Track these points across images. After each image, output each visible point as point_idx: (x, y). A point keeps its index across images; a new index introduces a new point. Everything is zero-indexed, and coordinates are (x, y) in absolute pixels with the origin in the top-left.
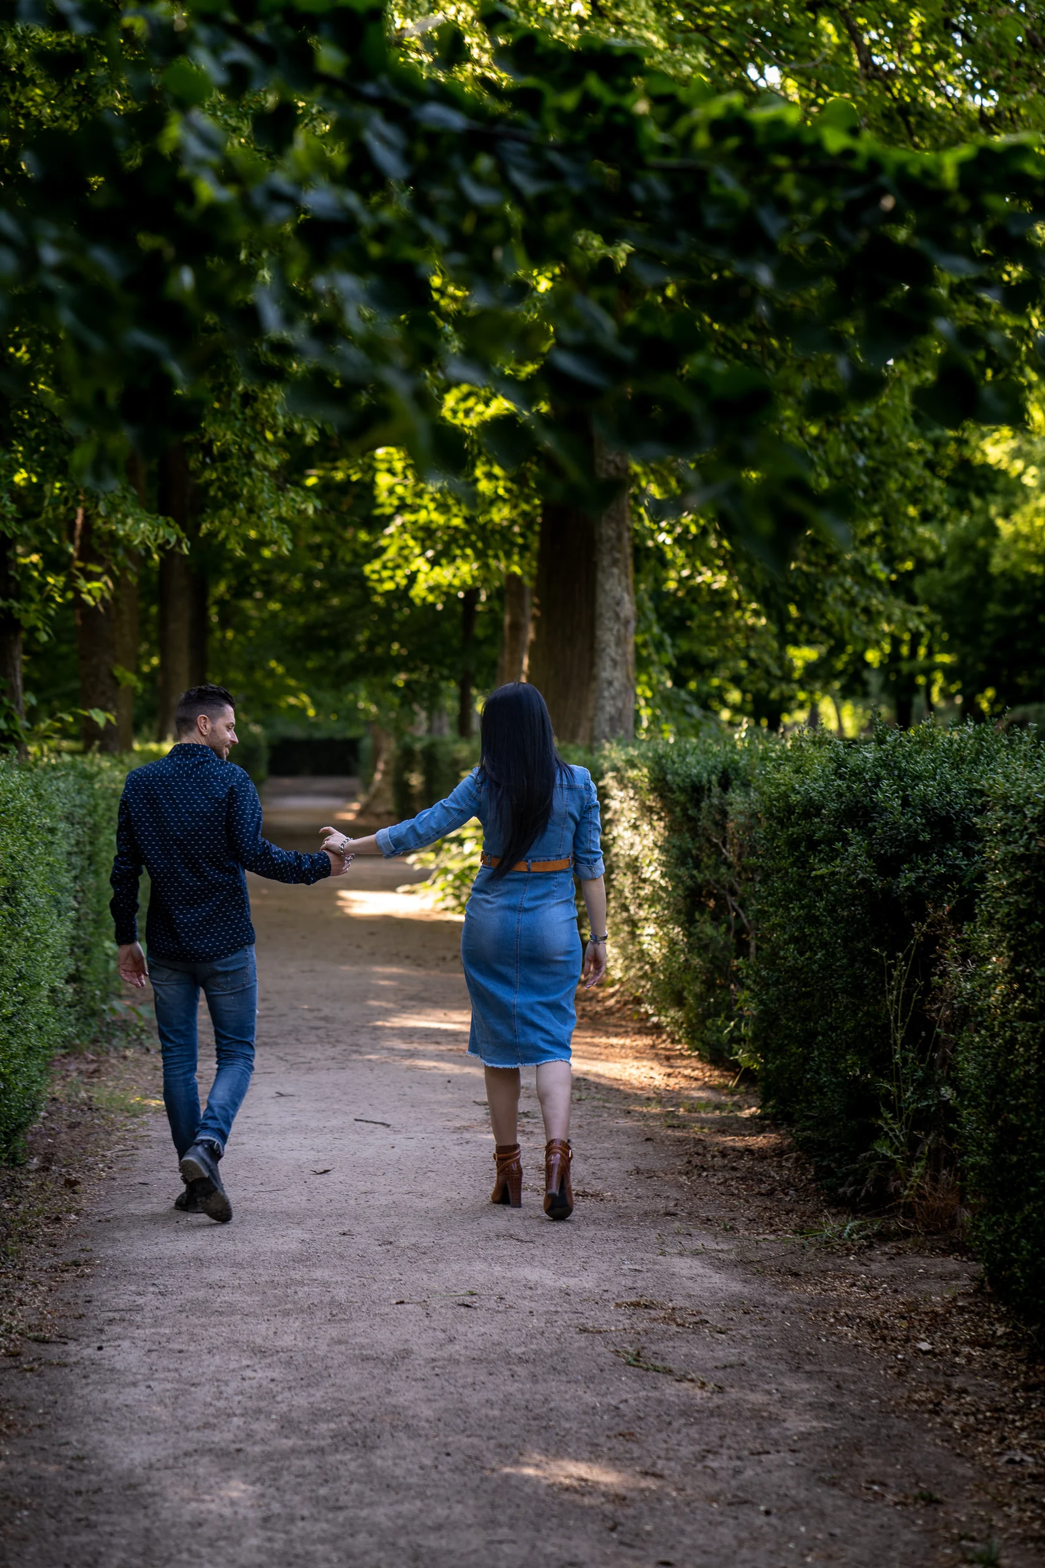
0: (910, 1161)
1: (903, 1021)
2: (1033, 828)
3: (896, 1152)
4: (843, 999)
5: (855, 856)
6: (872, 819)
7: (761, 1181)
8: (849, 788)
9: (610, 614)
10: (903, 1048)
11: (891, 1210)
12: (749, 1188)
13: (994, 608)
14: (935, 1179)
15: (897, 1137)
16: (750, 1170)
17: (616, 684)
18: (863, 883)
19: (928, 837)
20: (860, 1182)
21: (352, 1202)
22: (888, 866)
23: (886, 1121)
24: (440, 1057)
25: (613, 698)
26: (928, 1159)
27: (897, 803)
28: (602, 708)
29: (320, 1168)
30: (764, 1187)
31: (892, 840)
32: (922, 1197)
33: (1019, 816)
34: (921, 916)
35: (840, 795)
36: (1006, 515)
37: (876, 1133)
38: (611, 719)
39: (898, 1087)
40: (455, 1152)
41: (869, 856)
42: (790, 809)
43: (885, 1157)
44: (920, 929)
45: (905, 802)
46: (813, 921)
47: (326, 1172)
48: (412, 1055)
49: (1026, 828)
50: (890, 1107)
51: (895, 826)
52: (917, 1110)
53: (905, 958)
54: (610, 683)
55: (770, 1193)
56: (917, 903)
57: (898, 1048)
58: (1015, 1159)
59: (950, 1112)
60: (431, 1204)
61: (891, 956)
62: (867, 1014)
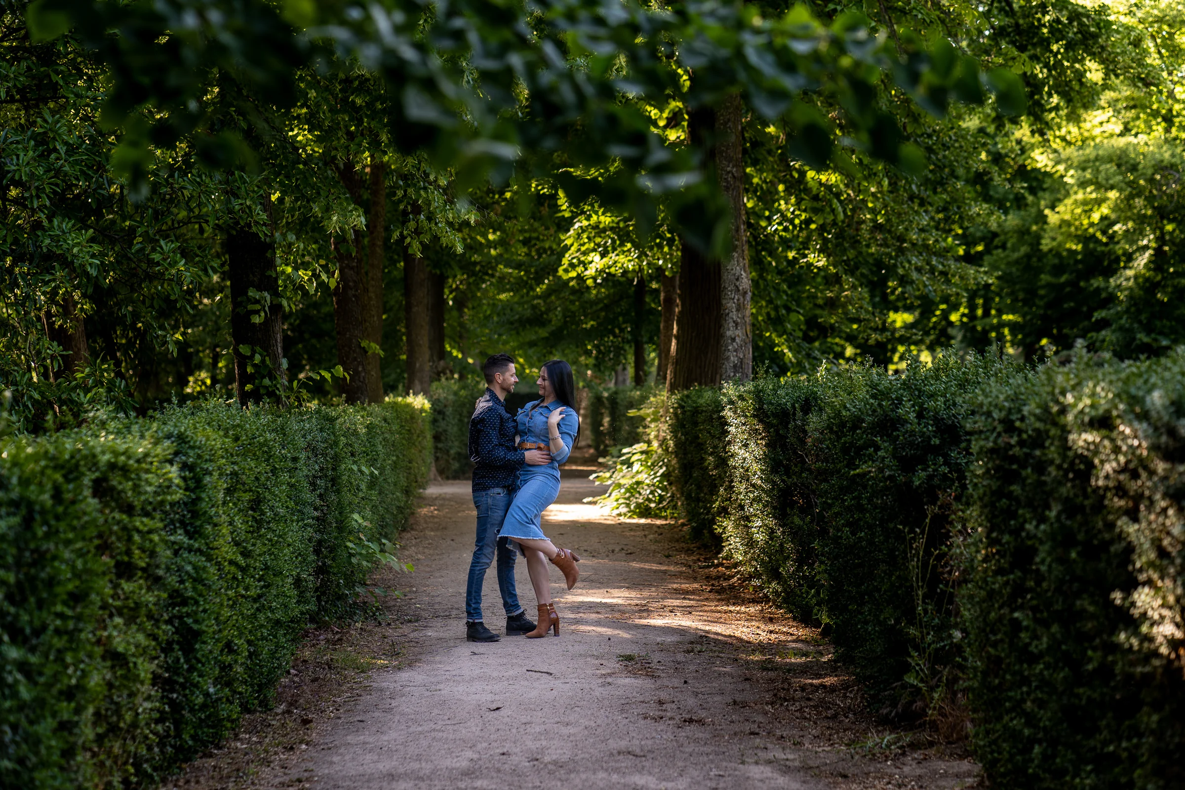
0: (932, 689)
1: (923, 580)
2: (1000, 428)
3: (922, 681)
4: (883, 567)
5: (883, 458)
6: (897, 429)
7: (829, 708)
8: (880, 405)
9: (732, 287)
10: (923, 602)
11: (920, 726)
12: (819, 713)
13: (1045, 278)
14: (953, 701)
15: (922, 670)
16: (822, 701)
17: (738, 340)
18: (890, 477)
19: (938, 442)
20: (894, 705)
21: (514, 731)
22: (908, 465)
23: (915, 659)
24: (598, 623)
25: (736, 351)
26: (947, 685)
27: (912, 415)
28: (728, 358)
29: (494, 706)
30: (830, 713)
31: (911, 444)
32: (944, 715)
33: (990, 420)
34: (934, 500)
35: (874, 411)
36: (1053, 208)
37: (907, 668)
38: (735, 366)
39: (922, 632)
40: (598, 692)
41: (894, 457)
42: (843, 424)
43: (912, 686)
44: (931, 510)
45: (920, 416)
46: (861, 508)
47: (498, 709)
48: (577, 622)
49: (995, 428)
50: (916, 648)
51: (912, 433)
52: (937, 650)
53: (922, 532)
54: (733, 340)
55: (834, 717)
56: (930, 492)
57: (920, 602)
58: (997, 681)
59: (958, 649)
60: (572, 730)
61: (912, 531)
62: (899, 577)
